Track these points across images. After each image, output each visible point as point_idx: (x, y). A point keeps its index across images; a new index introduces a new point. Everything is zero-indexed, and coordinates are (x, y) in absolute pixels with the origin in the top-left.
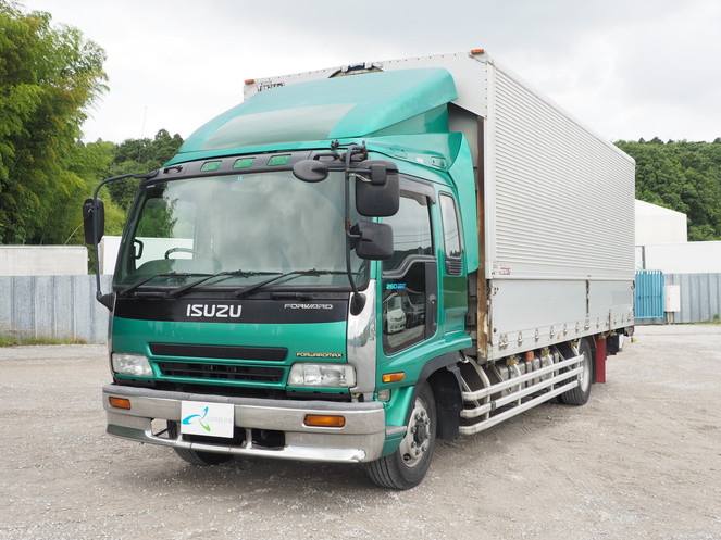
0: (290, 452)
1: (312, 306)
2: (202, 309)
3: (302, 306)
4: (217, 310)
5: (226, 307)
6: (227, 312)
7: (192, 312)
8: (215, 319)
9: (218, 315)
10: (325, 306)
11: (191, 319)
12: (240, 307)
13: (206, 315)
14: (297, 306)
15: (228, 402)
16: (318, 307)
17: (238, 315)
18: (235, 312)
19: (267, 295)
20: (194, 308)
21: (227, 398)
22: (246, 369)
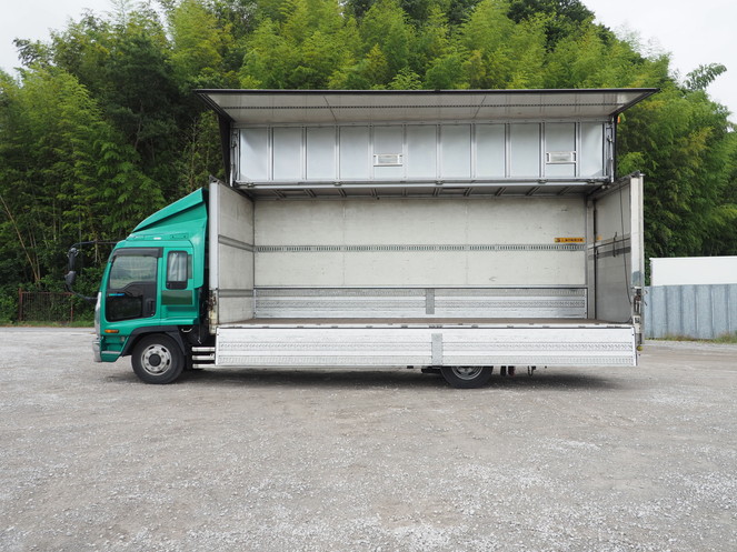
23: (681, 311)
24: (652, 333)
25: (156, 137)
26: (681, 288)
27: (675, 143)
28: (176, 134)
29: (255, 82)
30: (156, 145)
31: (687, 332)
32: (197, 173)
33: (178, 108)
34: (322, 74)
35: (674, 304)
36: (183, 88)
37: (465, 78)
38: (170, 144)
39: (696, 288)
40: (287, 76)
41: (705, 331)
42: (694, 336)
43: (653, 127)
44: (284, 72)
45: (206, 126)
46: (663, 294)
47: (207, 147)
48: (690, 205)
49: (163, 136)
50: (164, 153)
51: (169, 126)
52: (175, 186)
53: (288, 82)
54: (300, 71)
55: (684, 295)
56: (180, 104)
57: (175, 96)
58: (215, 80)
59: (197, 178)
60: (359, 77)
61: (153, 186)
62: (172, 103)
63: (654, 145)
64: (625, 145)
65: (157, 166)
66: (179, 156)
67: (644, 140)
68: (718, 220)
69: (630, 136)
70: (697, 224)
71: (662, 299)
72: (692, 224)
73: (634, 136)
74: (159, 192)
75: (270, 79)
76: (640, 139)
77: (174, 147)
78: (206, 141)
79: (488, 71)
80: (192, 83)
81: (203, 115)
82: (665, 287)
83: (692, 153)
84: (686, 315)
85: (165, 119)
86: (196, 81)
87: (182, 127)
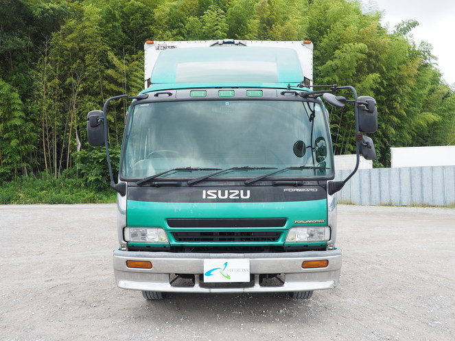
0: (288, 287)
1: (304, 190)
2: (217, 194)
3: (297, 190)
4: (229, 194)
5: (237, 192)
6: (239, 195)
7: (207, 195)
8: (228, 200)
9: (231, 197)
10: (312, 190)
11: (206, 201)
12: (248, 192)
13: (220, 197)
14: (293, 190)
15: (245, 257)
16: (308, 190)
17: (248, 197)
18: (245, 194)
19: (270, 183)
20: (209, 192)
21: (242, 255)
22: (249, 233)
23: (422, 185)
24: (401, 202)
25: (14, 50)
26: (421, 169)
27: (398, 68)
28: (31, 49)
29: (96, 9)
30: (14, 58)
31: (426, 201)
32: (49, 80)
33: (32, 29)
34: (149, 8)
35: (417, 180)
36: (37, 13)
37: (256, 16)
38: (25, 57)
39: (432, 168)
40: (121, 7)
41: (439, 200)
42: (431, 204)
43: (383, 57)
44: (119, 4)
45: (56, 43)
46: (408, 173)
47: (57, 60)
48: (407, 112)
49: (20, 51)
50: (21, 65)
51: (24, 42)
52: (31, 90)
53: (122, 12)
54: (132, 5)
55: (424, 174)
56: (34, 26)
57: (30, 19)
58: (63, 7)
59: (49, 84)
60: (177, 10)
61: (12, 91)
62: (27, 24)
63: (384, 69)
64: (365, 69)
65: (15, 74)
66: (33, 67)
67: (377, 66)
68: (422, 123)
69: (369, 63)
70: (409, 125)
71: (408, 177)
72: (406, 125)
73: (370, 62)
74: (16, 95)
75: (108, 9)
76: (375, 66)
77: (29, 60)
78: (56, 56)
79: (271, 12)
80: (44, 9)
81: (53, 34)
82: (410, 168)
83: (409, 76)
84: (425, 189)
85: (21, 37)
86: (47, 7)
87: (36, 44)
